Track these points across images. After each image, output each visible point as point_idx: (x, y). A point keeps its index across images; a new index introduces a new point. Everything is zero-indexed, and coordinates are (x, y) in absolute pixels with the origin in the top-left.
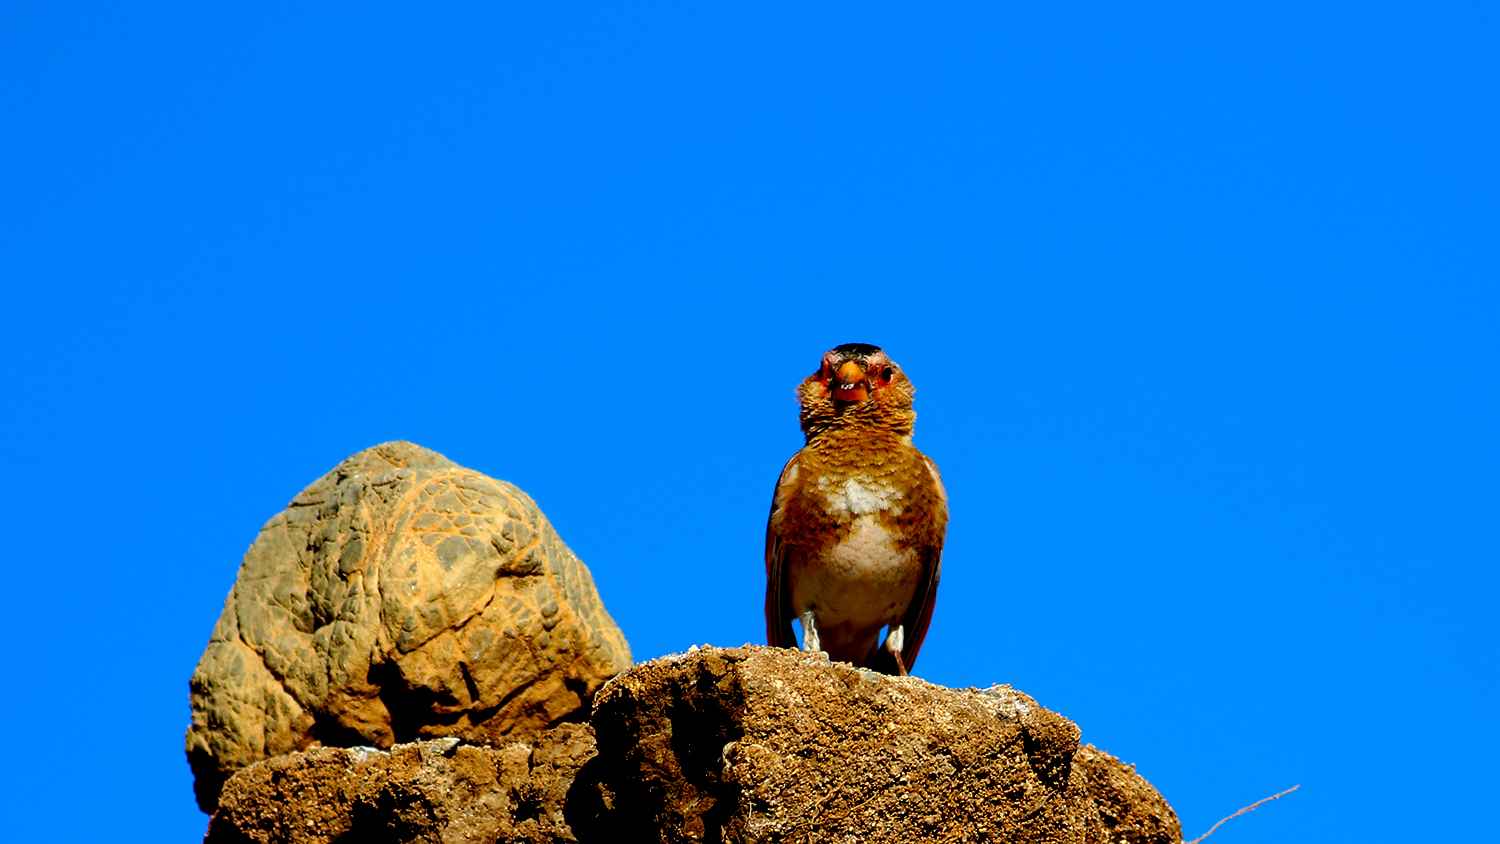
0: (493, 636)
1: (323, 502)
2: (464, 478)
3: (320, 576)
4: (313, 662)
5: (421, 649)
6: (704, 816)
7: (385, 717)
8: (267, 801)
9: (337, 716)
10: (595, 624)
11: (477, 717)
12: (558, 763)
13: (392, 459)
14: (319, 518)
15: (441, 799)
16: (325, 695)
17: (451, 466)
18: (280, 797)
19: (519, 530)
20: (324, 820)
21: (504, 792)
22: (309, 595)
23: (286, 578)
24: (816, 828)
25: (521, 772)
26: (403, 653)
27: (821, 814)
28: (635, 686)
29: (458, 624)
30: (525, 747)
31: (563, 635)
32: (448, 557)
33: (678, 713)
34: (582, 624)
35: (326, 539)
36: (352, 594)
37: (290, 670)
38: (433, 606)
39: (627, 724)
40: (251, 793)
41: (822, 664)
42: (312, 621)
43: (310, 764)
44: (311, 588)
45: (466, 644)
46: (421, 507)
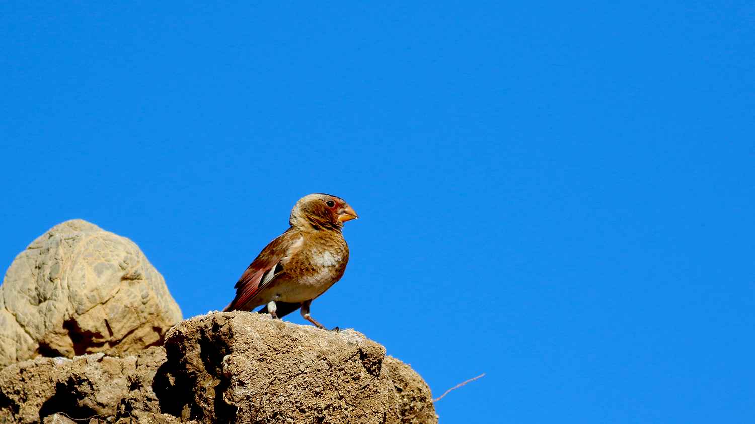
0: (120, 307)
1: (42, 247)
2: (106, 236)
3: (41, 280)
4: (38, 319)
5: (87, 313)
6: (216, 388)
7: (70, 344)
8: (17, 382)
9: (49, 344)
10: (166, 301)
11: (112, 344)
12: (149, 364)
13: (74, 227)
14: (41, 254)
15: (96, 381)
16: (44, 334)
17: (100, 231)
18: (23, 380)
19: (131, 259)
20: (43, 391)
21: (125, 377)
22: (36, 289)
23: (26, 281)
24: (266, 394)
25: (132, 369)
26: (79, 315)
27: (268, 387)
28: (184, 330)
29: (103, 302)
30: (134, 357)
31: (151, 307)
32: (99, 272)
33: (203, 342)
34: (160, 302)
35: (44, 264)
36: (56, 288)
37: (28, 323)
38: (92, 294)
39: (180, 347)
40: (10, 378)
41: (269, 319)
42: (38, 301)
43: (37, 365)
44: (37, 286)
45: (107, 311)
46: (86, 249)
